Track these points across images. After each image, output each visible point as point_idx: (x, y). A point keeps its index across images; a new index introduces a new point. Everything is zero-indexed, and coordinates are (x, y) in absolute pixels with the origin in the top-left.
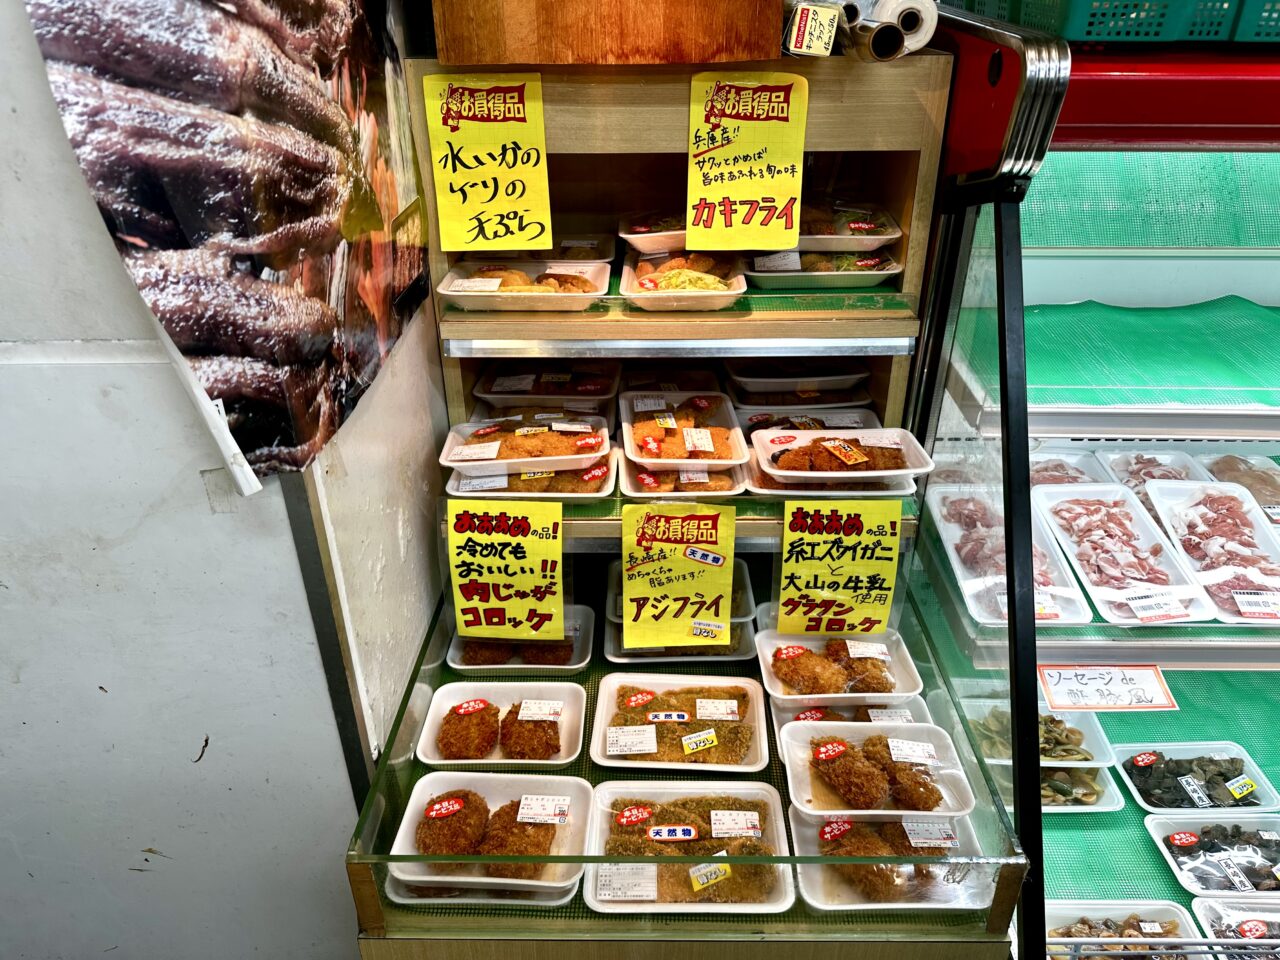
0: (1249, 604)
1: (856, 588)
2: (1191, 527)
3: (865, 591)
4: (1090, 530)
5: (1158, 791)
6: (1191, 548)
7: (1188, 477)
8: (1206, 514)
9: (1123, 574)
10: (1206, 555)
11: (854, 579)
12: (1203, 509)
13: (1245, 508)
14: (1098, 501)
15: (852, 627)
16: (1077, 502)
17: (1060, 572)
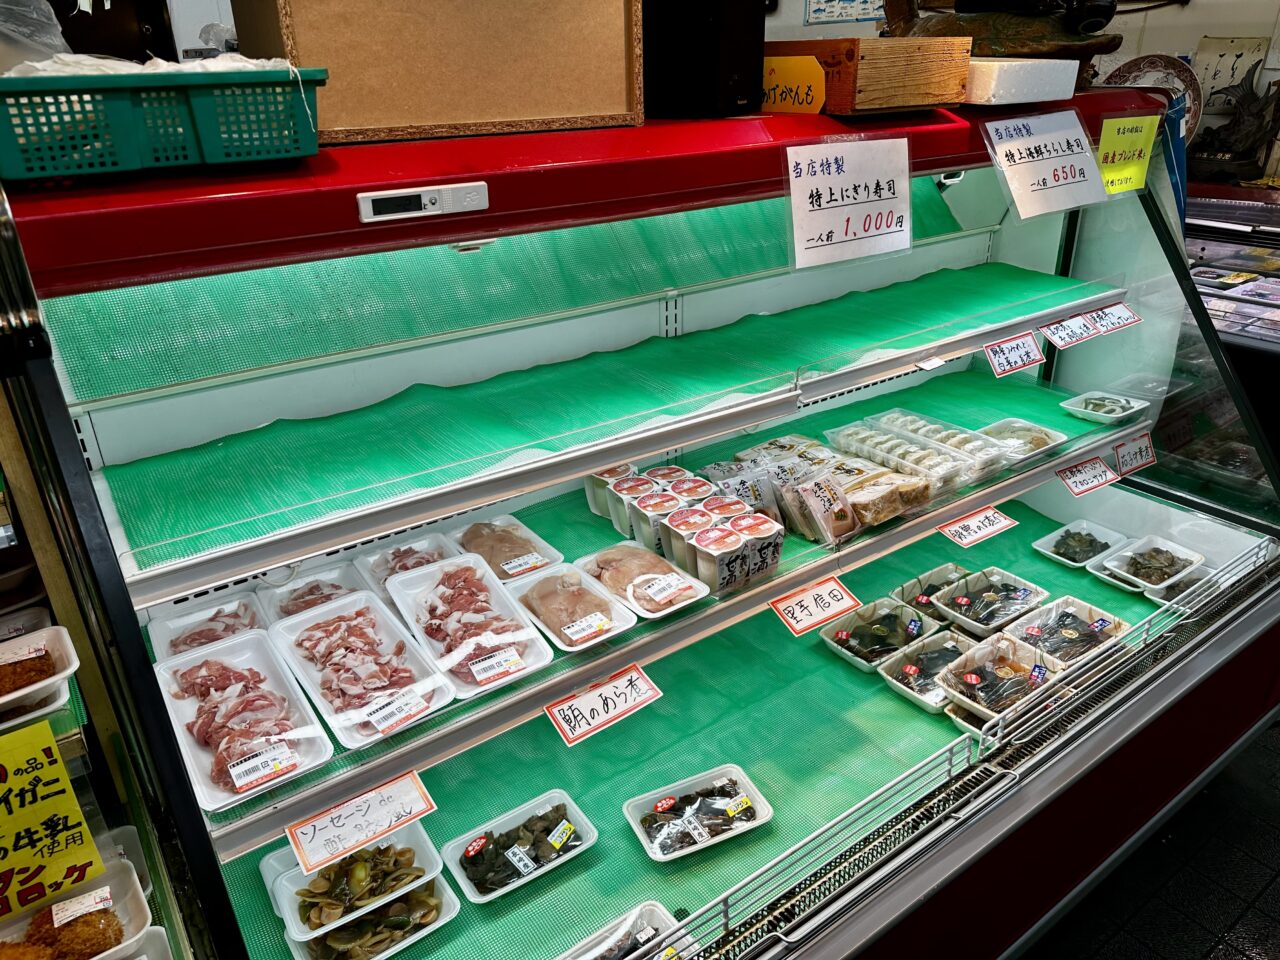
0: (485, 670)
1: (33, 843)
2: (432, 610)
3: (48, 841)
4: (331, 653)
5: (491, 875)
6: (433, 632)
7: (442, 556)
8: (444, 593)
9: (365, 688)
10: (448, 635)
11: (23, 834)
12: (442, 589)
13: (478, 575)
14: (338, 617)
15: (57, 886)
16: (317, 627)
17: (301, 713)
